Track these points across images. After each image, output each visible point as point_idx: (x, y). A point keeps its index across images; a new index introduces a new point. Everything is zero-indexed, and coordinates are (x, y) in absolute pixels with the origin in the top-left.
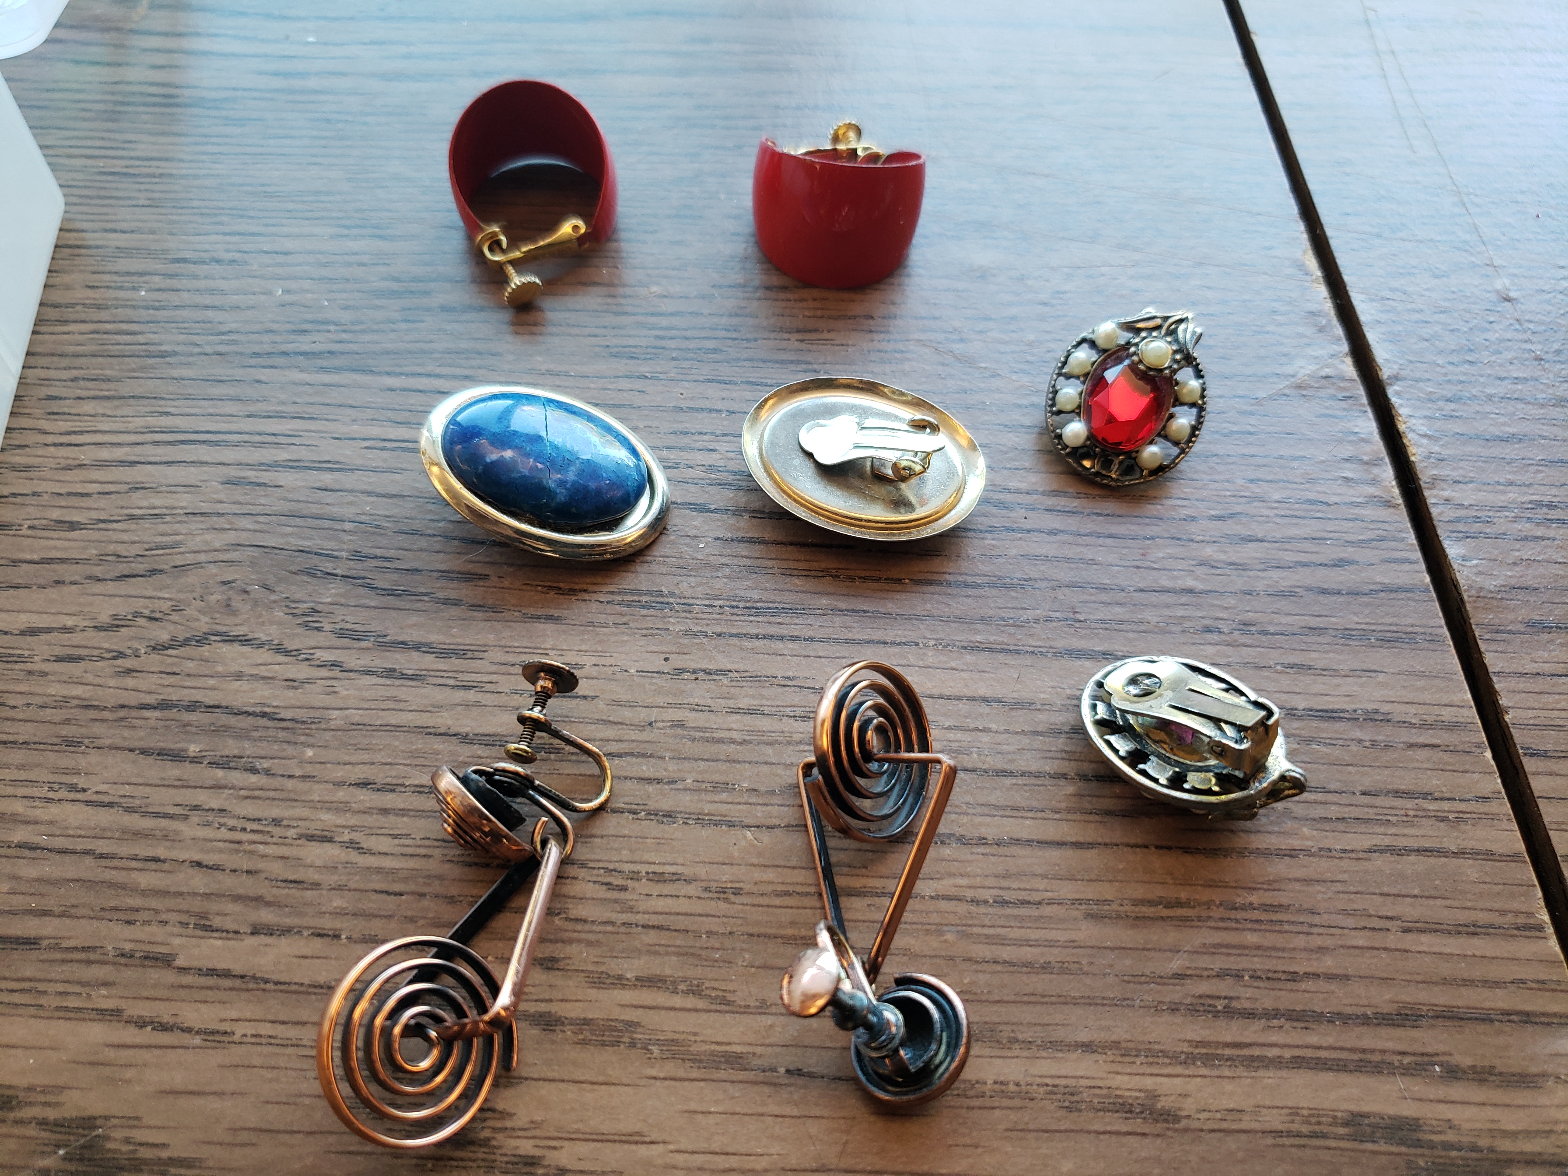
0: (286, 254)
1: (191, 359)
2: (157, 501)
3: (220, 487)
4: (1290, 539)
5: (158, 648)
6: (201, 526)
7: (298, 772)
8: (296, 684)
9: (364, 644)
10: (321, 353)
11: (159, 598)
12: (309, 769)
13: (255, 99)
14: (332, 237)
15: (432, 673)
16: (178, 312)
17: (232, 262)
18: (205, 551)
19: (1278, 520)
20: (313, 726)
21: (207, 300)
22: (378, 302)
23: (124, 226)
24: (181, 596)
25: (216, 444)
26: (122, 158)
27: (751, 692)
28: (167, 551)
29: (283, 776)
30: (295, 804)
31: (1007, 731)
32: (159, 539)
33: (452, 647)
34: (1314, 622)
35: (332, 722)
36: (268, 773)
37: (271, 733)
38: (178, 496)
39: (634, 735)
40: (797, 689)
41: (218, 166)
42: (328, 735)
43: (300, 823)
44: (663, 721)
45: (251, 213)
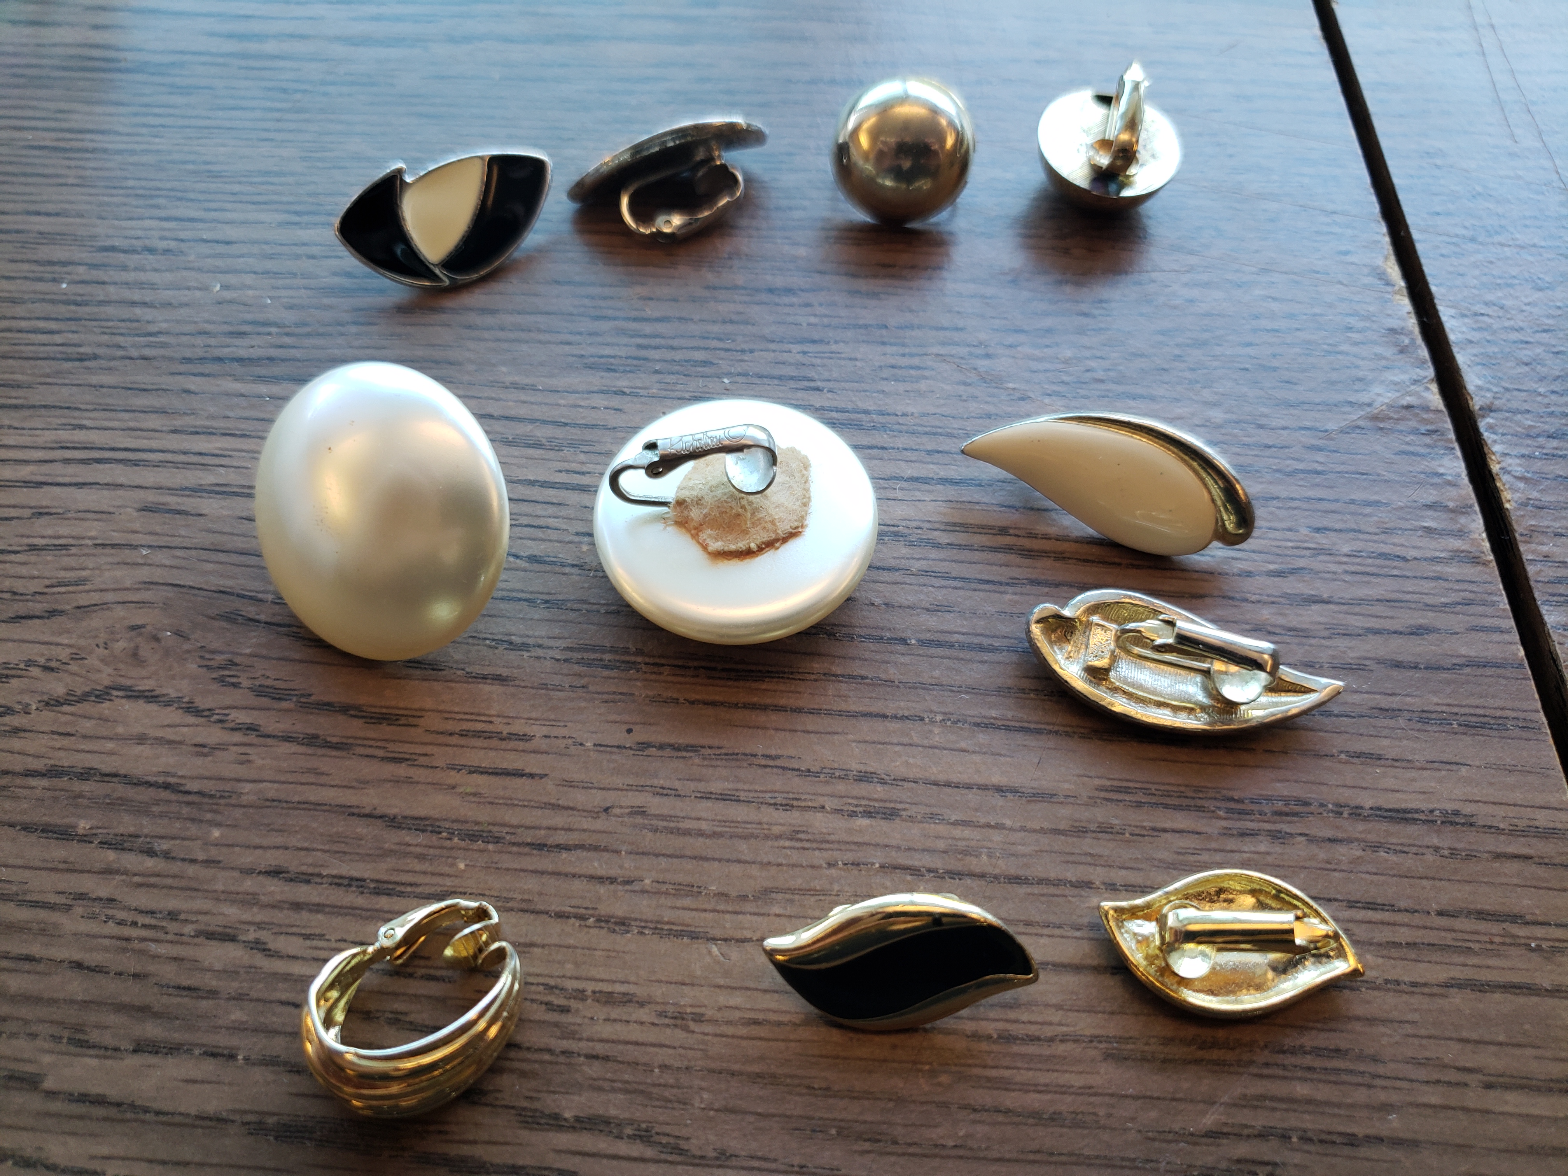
0: (228, 243)
1: (113, 364)
2: (64, 529)
3: (135, 514)
4: (1360, 601)
5: (52, 703)
6: (110, 560)
7: (201, 856)
8: (206, 750)
9: (285, 705)
10: (260, 359)
11: (58, 644)
12: (214, 853)
13: (204, 64)
14: (281, 225)
15: (359, 742)
16: (102, 309)
17: (167, 251)
18: (115, 590)
19: (1348, 578)
20: (222, 801)
21: (136, 296)
22: (326, 301)
23: (49, 208)
24: (82, 642)
25: (136, 463)
26: (54, 130)
27: (724, 772)
28: (71, 588)
29: (183, 860)
30: (194, 894)
31: (1023, 829)
32: (62, 574)
33: (384, 711)
34: (1385, 702)
35: (244, 798)
36: (167, 856)
37: (174, 808)
38: (88, 523)
39: (587, 823)
40: (780, 771)
41: (157, 140)
42: (238, 813)
43: (200, 917)
44: (621, 807)
45: (191, 195)
